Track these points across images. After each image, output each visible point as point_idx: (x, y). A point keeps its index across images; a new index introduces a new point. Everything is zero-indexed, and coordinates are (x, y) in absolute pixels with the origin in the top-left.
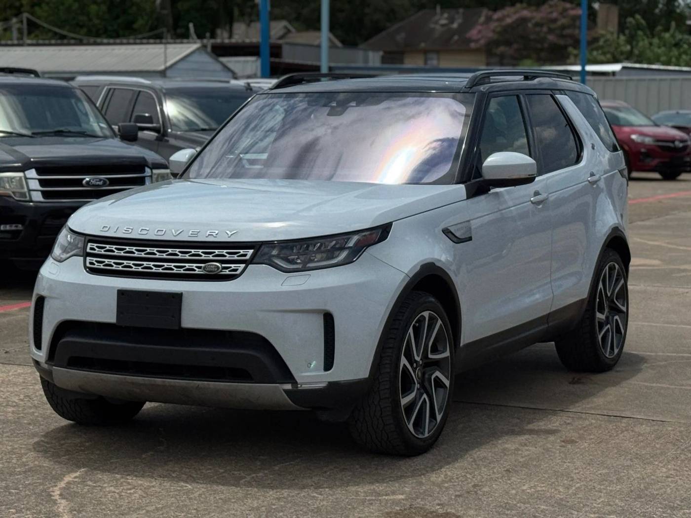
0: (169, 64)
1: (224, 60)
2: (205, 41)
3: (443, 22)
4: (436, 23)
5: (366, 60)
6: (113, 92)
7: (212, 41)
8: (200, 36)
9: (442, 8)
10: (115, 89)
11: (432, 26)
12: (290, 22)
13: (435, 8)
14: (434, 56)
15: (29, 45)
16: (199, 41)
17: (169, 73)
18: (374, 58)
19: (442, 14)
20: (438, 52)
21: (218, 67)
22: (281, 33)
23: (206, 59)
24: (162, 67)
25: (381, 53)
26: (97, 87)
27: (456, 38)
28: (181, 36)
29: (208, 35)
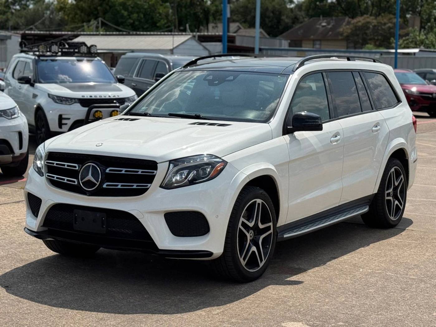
0: (175, 46)
1: (204, 44)
2: (195, 34)
3: (324, 24)
4: (320, 24)
5: (281, 45)
6: (145, 62)
7: (198, 34)
8: (192, 31)
9: (323, 17)
10: (146, 60)
11: (318, 26)
12: (241, 23)
13: (319, 17)
14: (318, 43)
15: (102, 35)
16: (191, 34)
17: (175, 51)
18: (285, 44)
19: (323, 20)
20: (320, 40)
21: (201, 48)
22: (236, 29)
23: (195, 44)
24: (171, 48)
25: (289, 41)
26: (136, 58)
27: (330, 33)
28: (182, 30)
29: (196, 30)
